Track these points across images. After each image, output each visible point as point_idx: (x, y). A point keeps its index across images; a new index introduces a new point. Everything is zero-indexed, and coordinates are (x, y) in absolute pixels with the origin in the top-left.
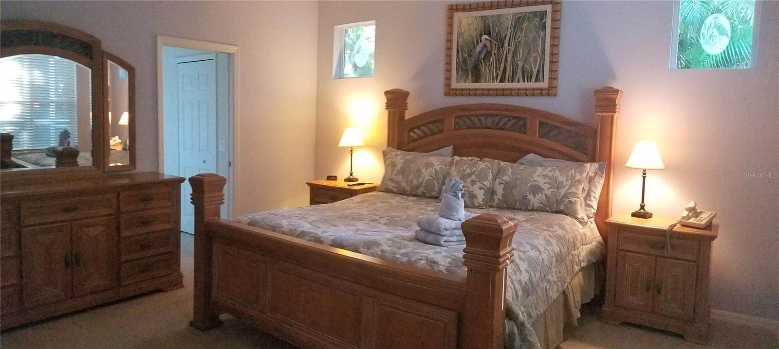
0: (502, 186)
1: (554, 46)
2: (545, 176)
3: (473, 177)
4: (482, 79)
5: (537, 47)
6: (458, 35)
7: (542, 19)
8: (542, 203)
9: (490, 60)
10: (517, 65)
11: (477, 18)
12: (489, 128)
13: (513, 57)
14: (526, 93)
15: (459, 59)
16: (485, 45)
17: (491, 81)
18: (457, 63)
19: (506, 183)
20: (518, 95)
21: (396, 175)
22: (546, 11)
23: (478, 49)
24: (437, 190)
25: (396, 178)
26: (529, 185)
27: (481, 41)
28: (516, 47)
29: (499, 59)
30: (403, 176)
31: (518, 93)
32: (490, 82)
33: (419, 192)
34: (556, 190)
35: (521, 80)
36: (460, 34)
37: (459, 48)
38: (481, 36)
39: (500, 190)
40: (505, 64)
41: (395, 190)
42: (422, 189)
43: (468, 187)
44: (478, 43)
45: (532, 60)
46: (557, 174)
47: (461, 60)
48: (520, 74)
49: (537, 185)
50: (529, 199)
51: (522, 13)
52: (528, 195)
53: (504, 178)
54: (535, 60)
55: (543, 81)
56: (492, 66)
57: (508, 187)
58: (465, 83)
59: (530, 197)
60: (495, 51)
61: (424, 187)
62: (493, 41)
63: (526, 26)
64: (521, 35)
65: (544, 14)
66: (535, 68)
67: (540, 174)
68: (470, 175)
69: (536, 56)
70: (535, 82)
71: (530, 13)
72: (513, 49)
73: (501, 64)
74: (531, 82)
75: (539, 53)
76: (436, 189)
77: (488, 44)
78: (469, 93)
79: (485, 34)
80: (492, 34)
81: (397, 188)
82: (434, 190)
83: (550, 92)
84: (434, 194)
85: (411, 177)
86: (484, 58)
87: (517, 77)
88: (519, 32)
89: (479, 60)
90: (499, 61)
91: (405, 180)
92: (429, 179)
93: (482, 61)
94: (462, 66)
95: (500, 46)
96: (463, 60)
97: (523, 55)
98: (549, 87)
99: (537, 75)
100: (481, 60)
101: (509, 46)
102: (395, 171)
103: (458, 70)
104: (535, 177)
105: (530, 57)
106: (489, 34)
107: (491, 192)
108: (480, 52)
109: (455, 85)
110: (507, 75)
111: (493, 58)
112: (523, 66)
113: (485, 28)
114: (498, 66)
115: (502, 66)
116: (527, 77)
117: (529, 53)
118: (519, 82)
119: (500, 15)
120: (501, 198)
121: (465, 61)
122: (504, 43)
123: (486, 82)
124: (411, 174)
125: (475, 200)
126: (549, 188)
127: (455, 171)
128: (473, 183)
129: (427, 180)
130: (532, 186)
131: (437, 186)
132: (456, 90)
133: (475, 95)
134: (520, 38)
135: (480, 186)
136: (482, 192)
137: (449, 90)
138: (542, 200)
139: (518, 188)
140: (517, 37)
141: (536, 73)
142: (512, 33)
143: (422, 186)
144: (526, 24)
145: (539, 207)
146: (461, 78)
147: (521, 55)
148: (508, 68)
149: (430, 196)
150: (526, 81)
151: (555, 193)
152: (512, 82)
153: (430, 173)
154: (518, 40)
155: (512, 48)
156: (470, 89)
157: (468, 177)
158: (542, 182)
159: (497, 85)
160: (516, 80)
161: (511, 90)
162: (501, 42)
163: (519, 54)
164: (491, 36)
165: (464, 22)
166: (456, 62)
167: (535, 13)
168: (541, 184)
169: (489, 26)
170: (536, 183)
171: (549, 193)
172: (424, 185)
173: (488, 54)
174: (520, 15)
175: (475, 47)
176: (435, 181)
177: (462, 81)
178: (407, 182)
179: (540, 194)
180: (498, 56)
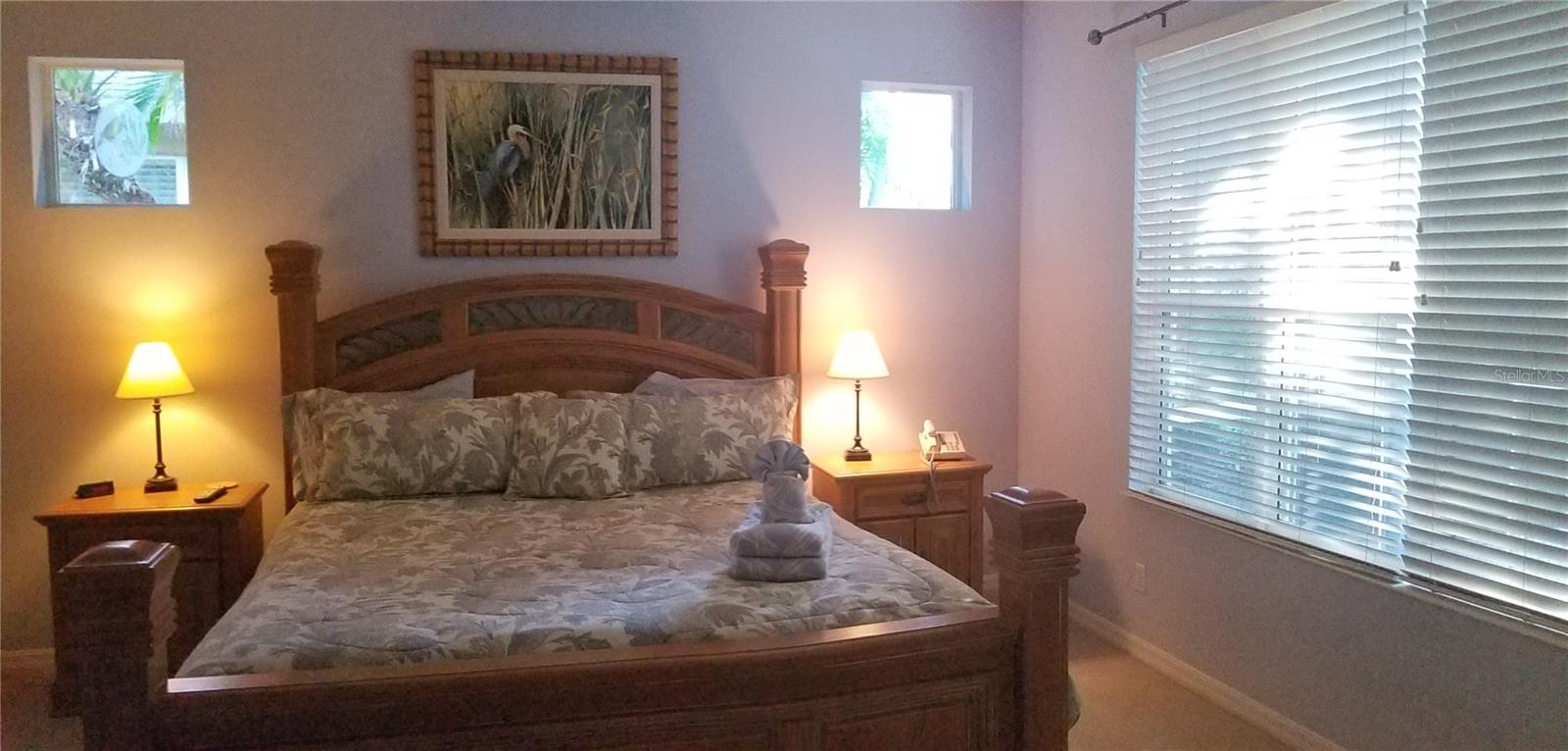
0: (648, 444)
1: (668, 158)
2: (726, 413)
3: (591, 434)
4: (515, 219)
5: (634, 158)
6: (450, 122)
7: (641, 102)
8: (733, 466)
9: (530, 179)
10: (594, 193)
11: (495, 86)
12: (556, 326)
13: (583, 177)
14: (618, 250)
15: (454, 174)
16: (517, 148)
17: (537, 225)
18: (449, 184)
19: (655, 435)
20: (601, 254)
21: (377, 453)
22: (650, 87)
23: (501, 153)
24: (496, 473)
25: (380, 461)
26: (703, 435)
27: (507, 138)
28: (588, 155)
29: (551, 179)
30: (397, 452)
31: (601, 249)
32: (534, 227)
33: (448, 484)
34: (753, 437)
35: (603, 223)
36: (452, 120)
37: (454, 149)
38: (506, 125)
39: (645, 453)
40: (565, 191)
41: (377, 490)
42: (457, 477)
43: (585, 456)
44: (498, 141)
45: (624, 185)
46: (744, 406)
47: (458, 176)
48: (599, 212)
49: (718, 433)
50: (708, 462)
51: (599, 86)
52: (705, 453)
53: (649, 427)
54: (631, 185)
55: (650, 227)
56: (537, 193)
57: (662, 445)
58: (471, 227)
59: (710, 457)
60: (540, 160)
61: (461, 472)
62: (538, 141)
63: (609, 112)
64: (598, 133)
65: (645, 93)
66: (632, 200)
67: (715, 411)
68: (581, 430)
69: (632, 177)
70: (633, 228)
71: (615, 87)
72: (581, 160)
73: (555, 189)
74: (624, 227)
75: (638, 171)
76: (495, 471)
77: (523, 143)
78: (486, 249)
79: (515, 122)
80: (531, 123)
81: (385, 484)
82: (489, 476)
83: (665, 247)
84: (489, 483)
85: (424, 451)
86: (517, 174)
87: (594, 217)
88: (594, 125)
89: (503, 178)
90: (551, 184)
91: (407, 463)
92: (472, 452)
93: (512, 181)
94: (463, 190)
95: (553, 151)
96: (463, 177)
97: (605, 174)
98: (662, 239)
99: (637, 215)
100: (509, 179)
101: (573, 152)
102: (374, 446)
103: (454, 199)
104: (710, 418)
105: (621, 178)
106: (525, 123)
107: (629, 461)
108: (505, 163)
109: (446, 231)
110: (572, 211)
111: (537, 175)
112: (606, 194)
113: (514, 108)
114: (550, 193)
115: (560, 193)
116: (616, 216)
117: (617, 169)
118: (599, 227)
119: (549, 84)
120: (651, 469)
121: (468, 177)
122: (560, 146)
123: (524, 227)
124: (421, 446)
125: (606, 481)
126: (741, 435)
127: (540, 427)
128: (594, 446)
129: (467, 456)
130: (709, 435)
131: (495, 465)
132: (453, 243)
133: (502, 253)
134: (597, 138)
135: (610, 451)
136: (615, 461)
137: (435, 244)
138: (733, 460)
139: (682, 444)
140: (590, 134)
141: (634, 210)
142: (579, 124)
143: (458, 470)
144: (607, 110)
145: (727, 474)
146: (462, 217)
147: (600, 172)
148: (573, 197)
149: (480, 489)
150: (614, 226)
151: (753, 442)
152: (585, 227)
153: (472, 438)
154: (592, 141)
155: (579, 156)
156: (487, 240)
157: (577, 437)
158: (724, 425)
159: (549, 233)
160: (593, 223)
161: (585, 243)
162: (553, 141)
163: (597, 169)
164: (529, 127)
165: (462, 91)
166: (447, 182)
167: (626, 89)
168: (724, 430)
169: (523, 106)
170: (716, 429)
171: (741, 442)
172: (462, 467)
173: (526, 166)
174: (595, 89)
175: (492, 150)
176: (488, 454)
177: (466, 223)
178: (414, 465)
179: (726, 447)
180: (549, 172)
